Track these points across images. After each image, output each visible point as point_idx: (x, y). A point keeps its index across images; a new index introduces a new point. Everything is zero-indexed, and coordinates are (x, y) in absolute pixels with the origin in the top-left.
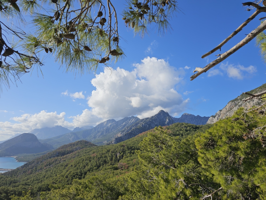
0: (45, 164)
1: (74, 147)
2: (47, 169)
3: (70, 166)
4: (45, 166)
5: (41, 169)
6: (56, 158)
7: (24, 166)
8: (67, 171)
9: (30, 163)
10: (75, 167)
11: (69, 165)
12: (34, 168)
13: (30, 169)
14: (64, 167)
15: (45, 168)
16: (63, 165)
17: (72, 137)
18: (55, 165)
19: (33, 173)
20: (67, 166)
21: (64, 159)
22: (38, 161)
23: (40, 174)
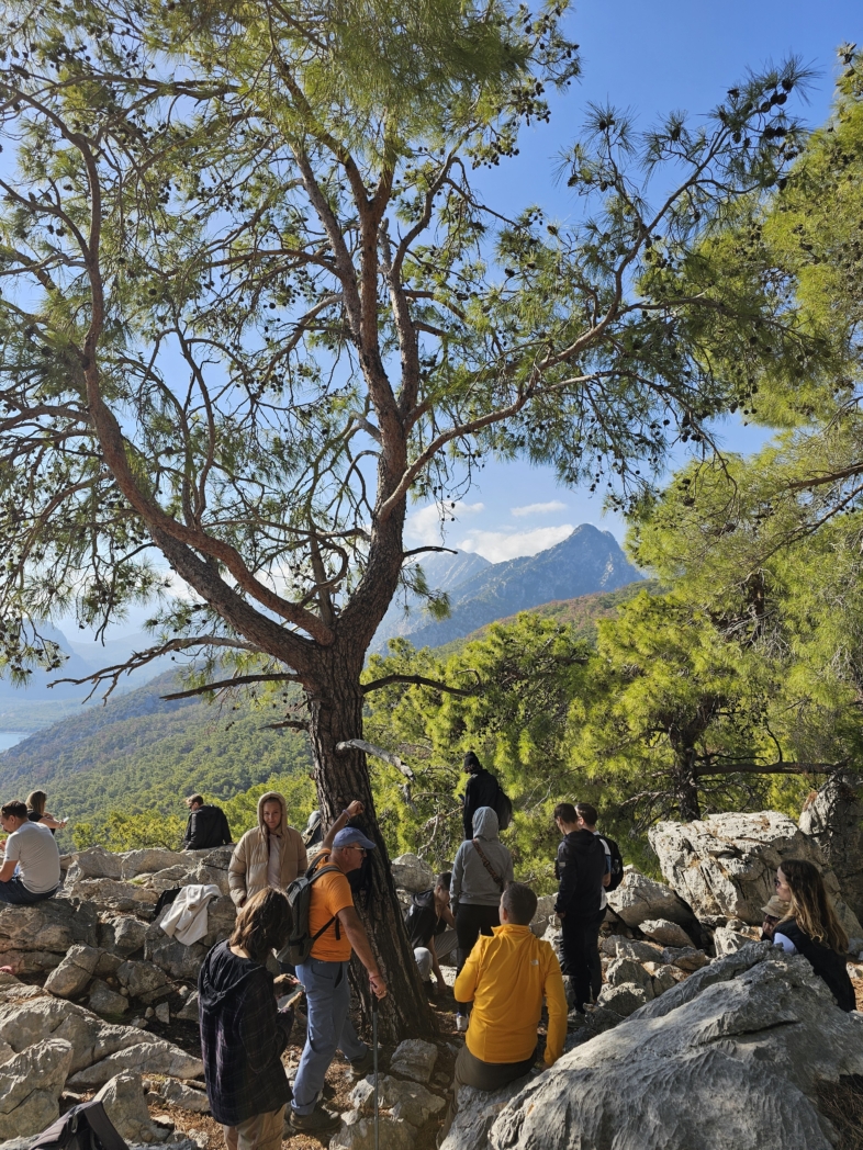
0: (103, 742)
2: (113, 761)
3: (202, 749)
4: (106, 751)
5: (89, 761)
6: (146, 718)
7: (22, 748)
8: (191, 770)
9: (44, 736)
10: (220, 755)
11: (198, 749)
12: (61, 757)
13: (45, 758)
14: (176, 754)
15: (103, 756)
16: (173, 748)
18: (142, 746)
19: (57, 775)
20: (187, 749)
21: (178, 725)
22: (74, 730)
23: (86, 778)
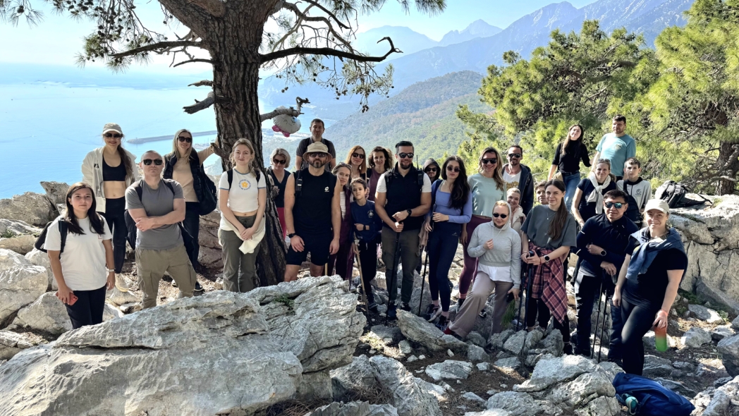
0: (375, 129)
1: (441, 88)
6: (399, 115)
8: (425, 149)
9: (343, 123)
10: (443, 141)
11: (430, 136)
13: (344, 136)
15: (375, 137)
17: (439, 61)
21: (418, 120)
22: (359, 120)
